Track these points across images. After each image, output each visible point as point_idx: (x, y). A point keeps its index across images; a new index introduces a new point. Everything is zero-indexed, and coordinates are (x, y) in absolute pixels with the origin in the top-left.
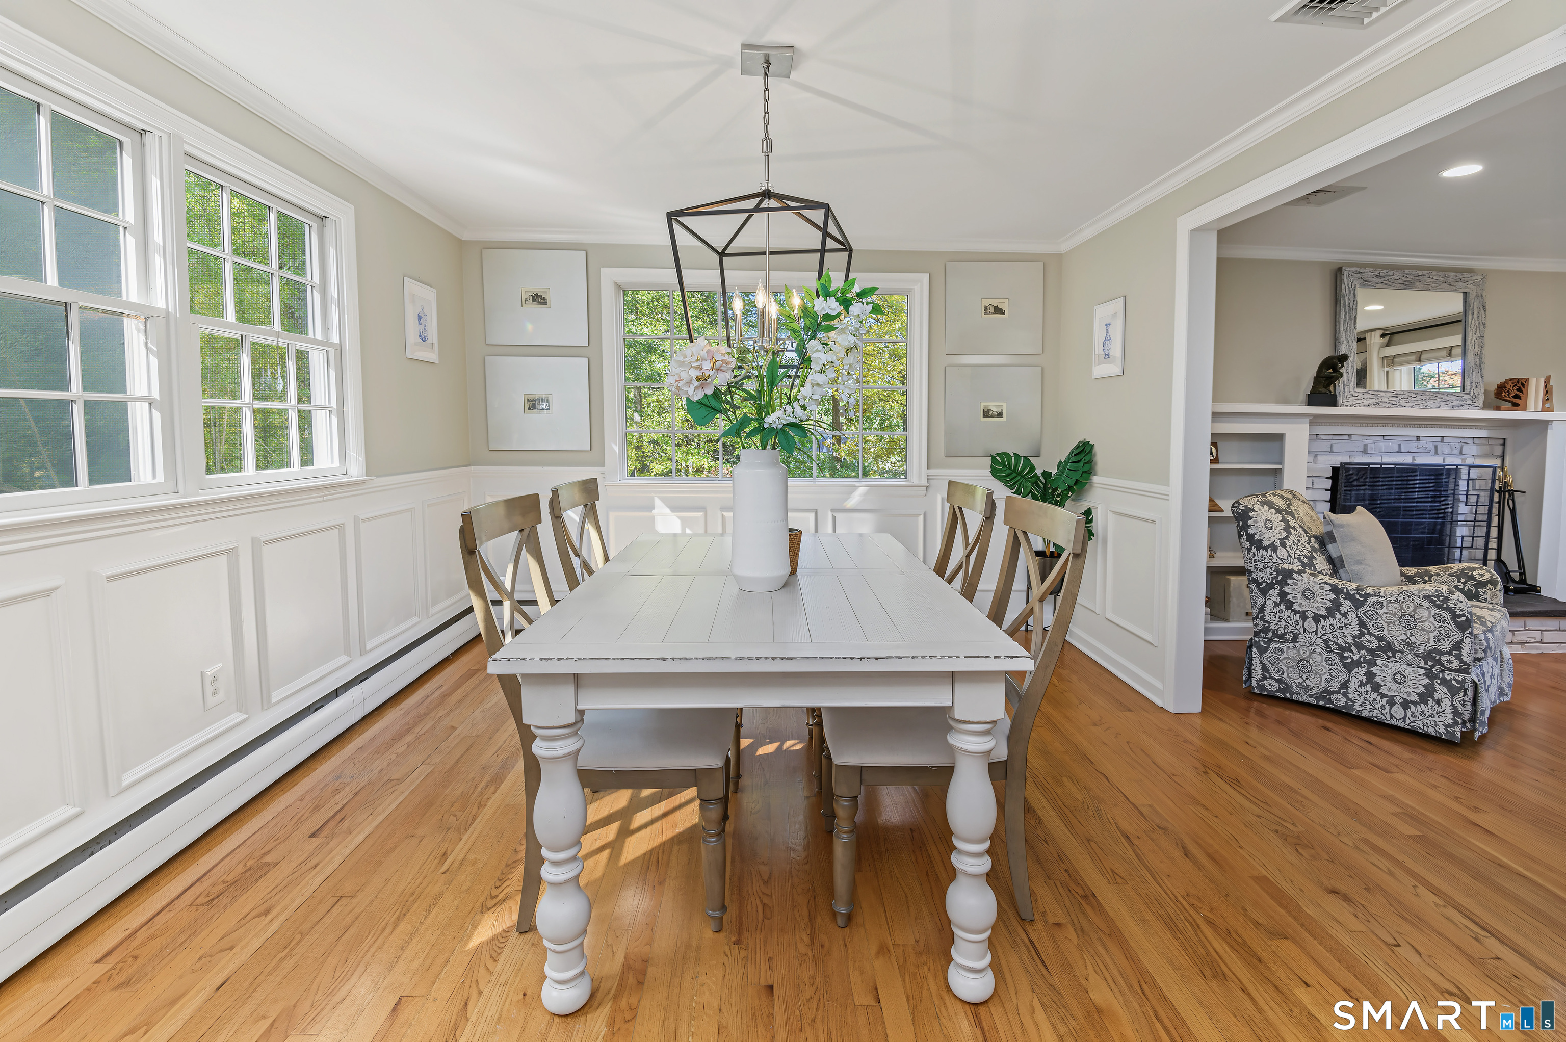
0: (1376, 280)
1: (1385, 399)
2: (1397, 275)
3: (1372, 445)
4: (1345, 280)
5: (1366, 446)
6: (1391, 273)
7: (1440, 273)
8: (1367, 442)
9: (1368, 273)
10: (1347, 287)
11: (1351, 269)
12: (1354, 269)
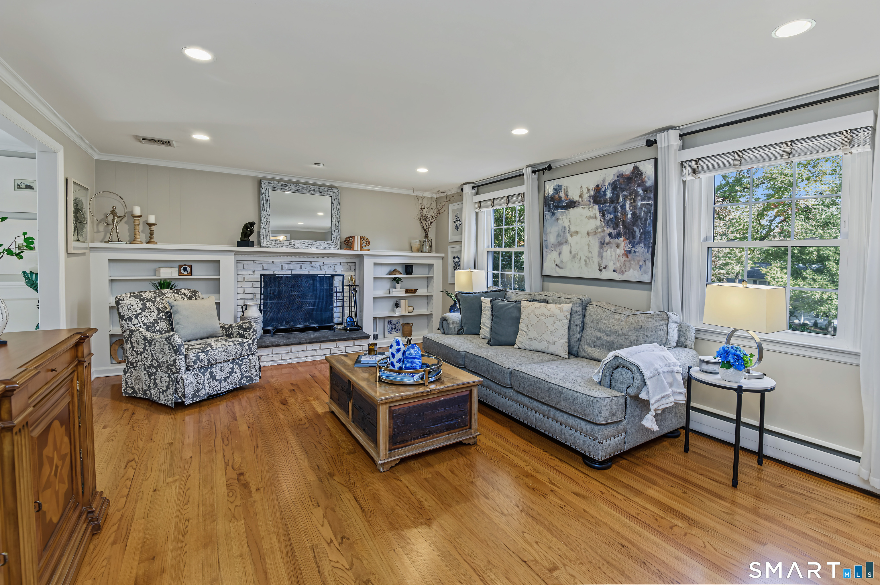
0: (281, 187)
1: (288, 244)
2: (293, 186)
3: (285, 266)
4: (263, 186)
5: (282, 266)
6: (289, 185)
7: (316, 187)
8: (282, 264)
9: (276, 184)
10: (264, 190)
11: (266, 181)
12: (268, 181)
